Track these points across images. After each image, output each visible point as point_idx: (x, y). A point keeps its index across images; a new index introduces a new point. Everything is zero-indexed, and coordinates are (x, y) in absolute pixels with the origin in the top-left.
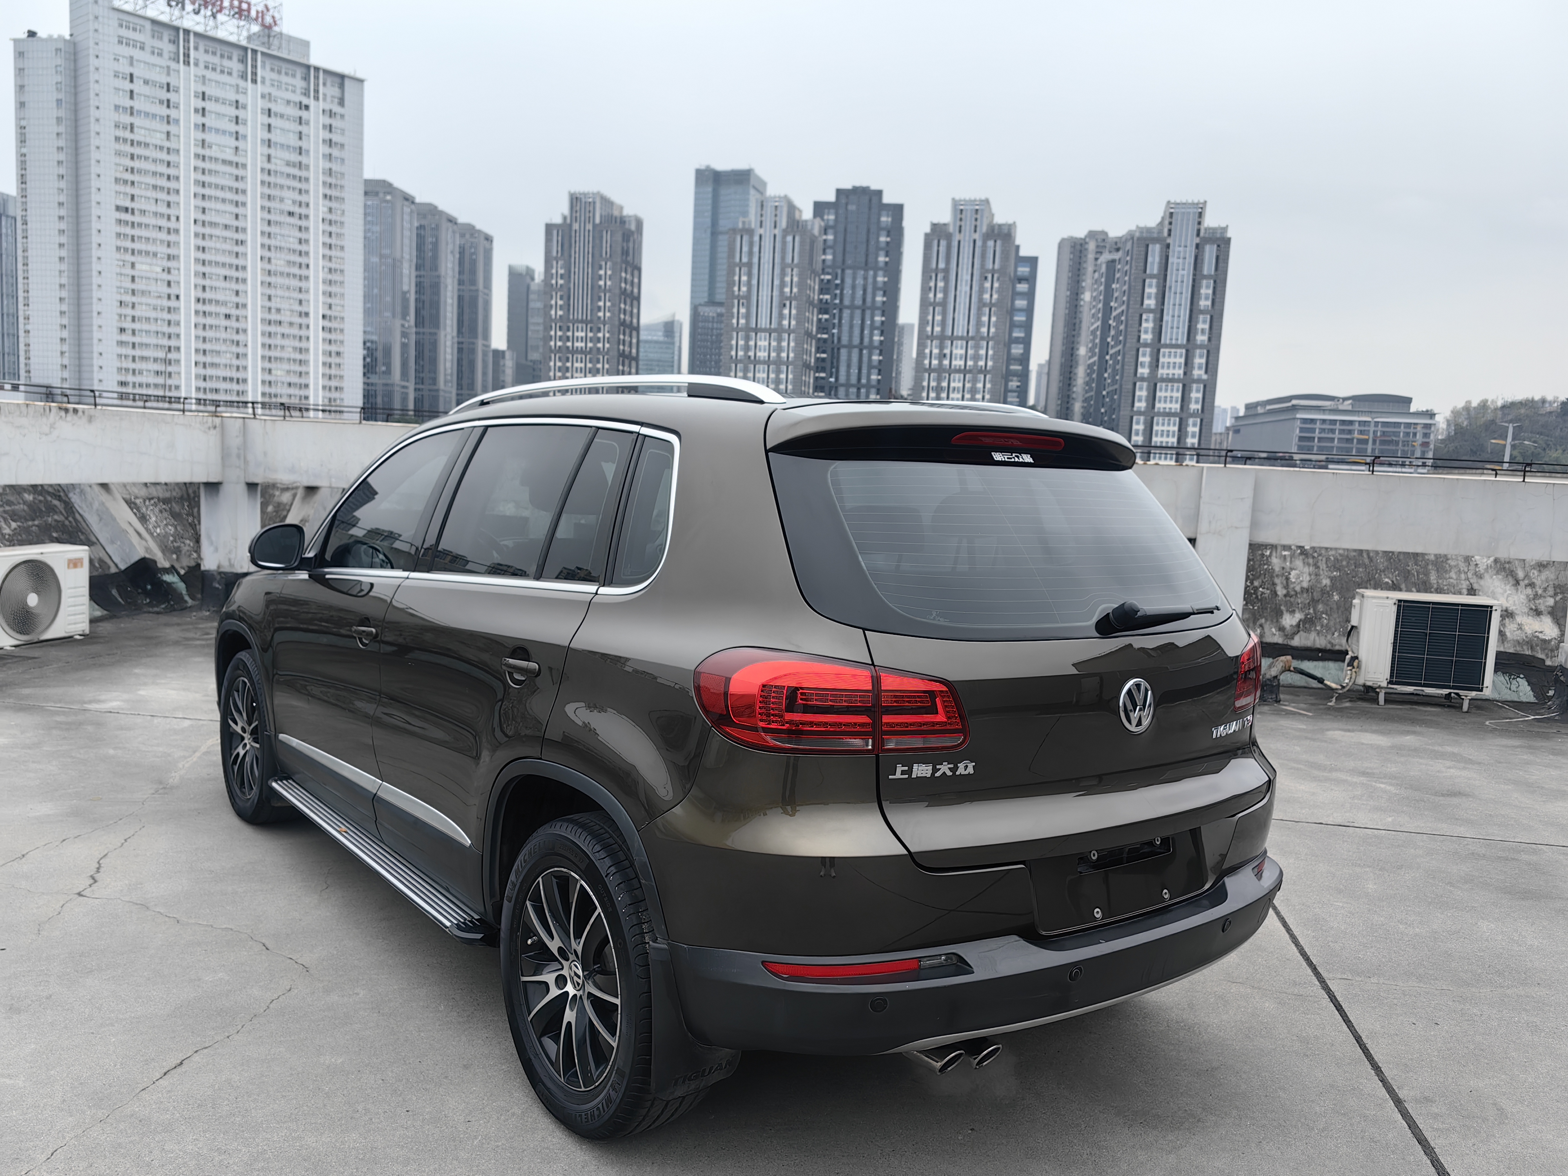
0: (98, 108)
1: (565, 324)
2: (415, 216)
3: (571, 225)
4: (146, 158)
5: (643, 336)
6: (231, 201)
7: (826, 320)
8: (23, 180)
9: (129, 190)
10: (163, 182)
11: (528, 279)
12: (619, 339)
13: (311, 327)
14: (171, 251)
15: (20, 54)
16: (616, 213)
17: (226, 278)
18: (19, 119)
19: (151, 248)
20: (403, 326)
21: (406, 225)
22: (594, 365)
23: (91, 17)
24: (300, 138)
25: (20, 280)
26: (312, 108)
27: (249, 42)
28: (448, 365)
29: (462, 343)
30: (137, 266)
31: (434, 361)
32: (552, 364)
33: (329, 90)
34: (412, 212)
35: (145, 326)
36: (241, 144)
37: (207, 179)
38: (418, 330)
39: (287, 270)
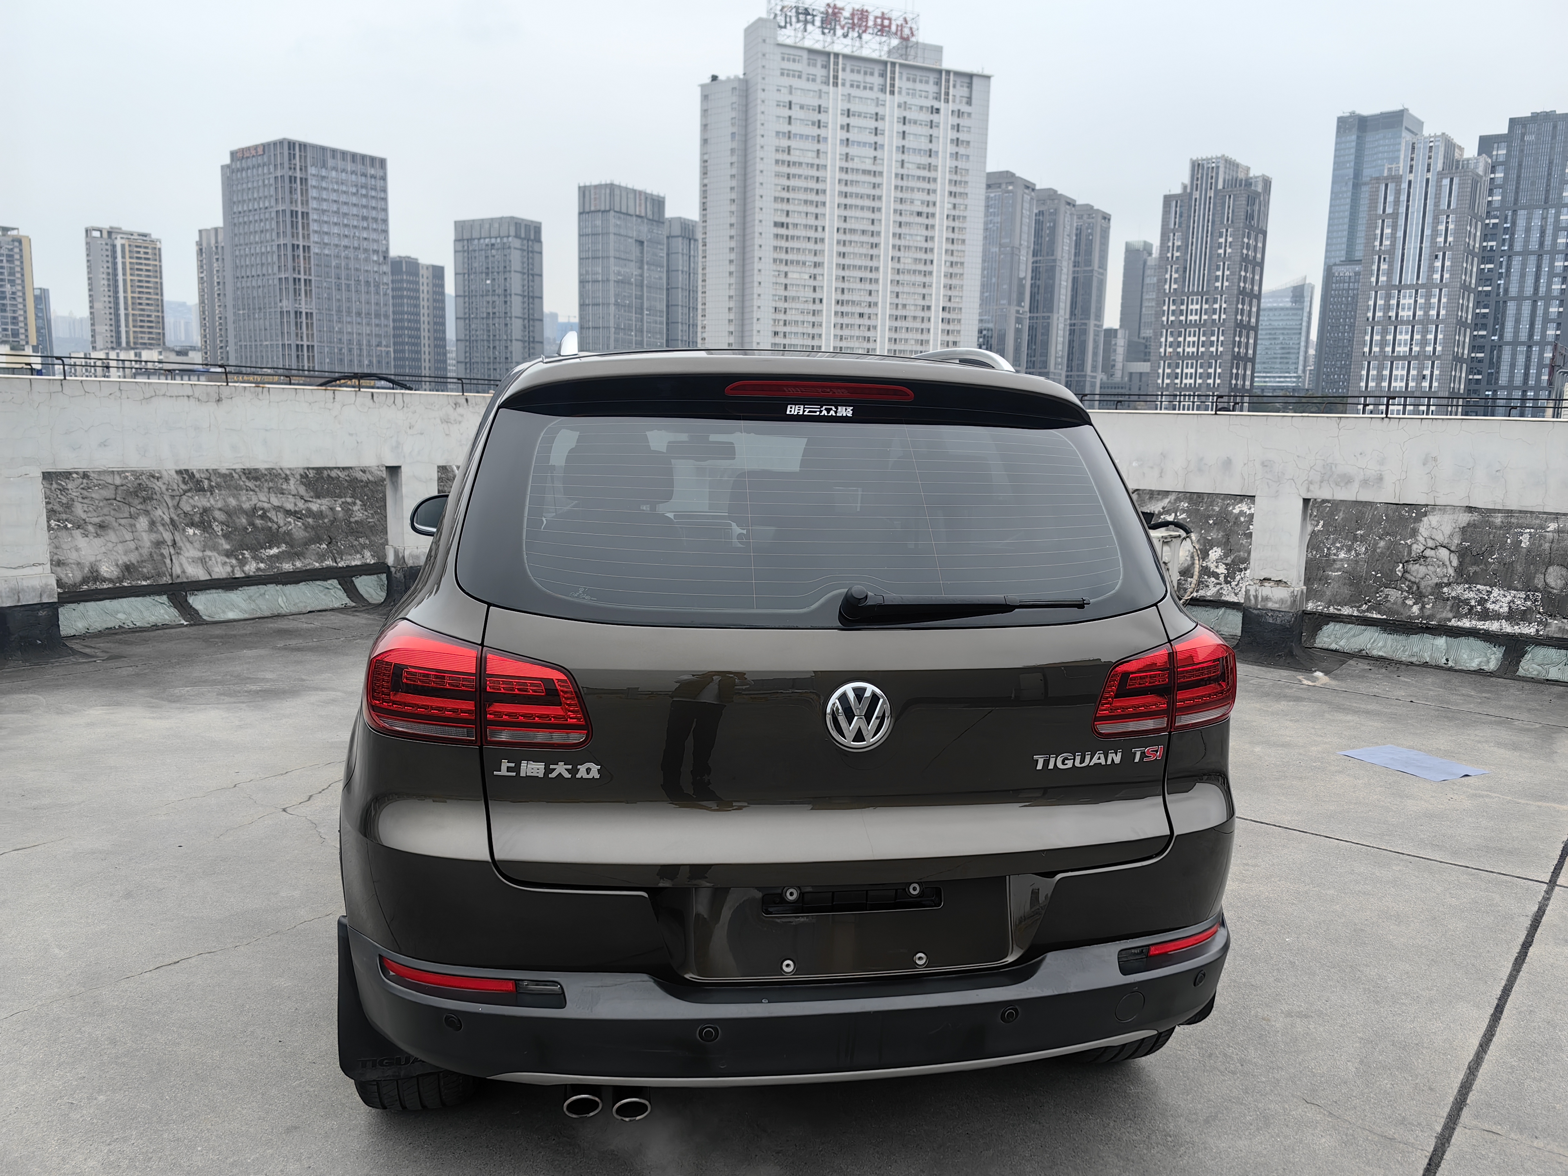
0: (763, 136)
1: (1179, 297)
2: (1035, 202)
3: (1191, 194)
4: (800, 176)
5: (1265, 303)
6: (868, 208)
7: (1490, 270)
8: (704, 207)
9: (785, 207)
10: (812, 197)
11: (1145, 254)
12: (1237, 309)
13: (932, 320)
14: (817, 259)
15: (705, 98)
16: (1241, 175)
17: (861, 279)
18: (703, 154)
19: (801, 258)
20: (1018, 312)
21: (1026, 213)
22: (1208, 338)
23: (760, 55)
24: (931, 141)
25: (700, 294)
26: (942, 111)
27: (889, 57)
28: (1060, 347)
29: (1074, 325)
30: (790, 275)
31: (1046, 344)
32: (1163, 340)
33: (958, 91)
34: (1032, 199)
35: (794, 329)
36: (878, 154)
37: (849, 189)
38: (1032, 315)
39: (914, 267)
